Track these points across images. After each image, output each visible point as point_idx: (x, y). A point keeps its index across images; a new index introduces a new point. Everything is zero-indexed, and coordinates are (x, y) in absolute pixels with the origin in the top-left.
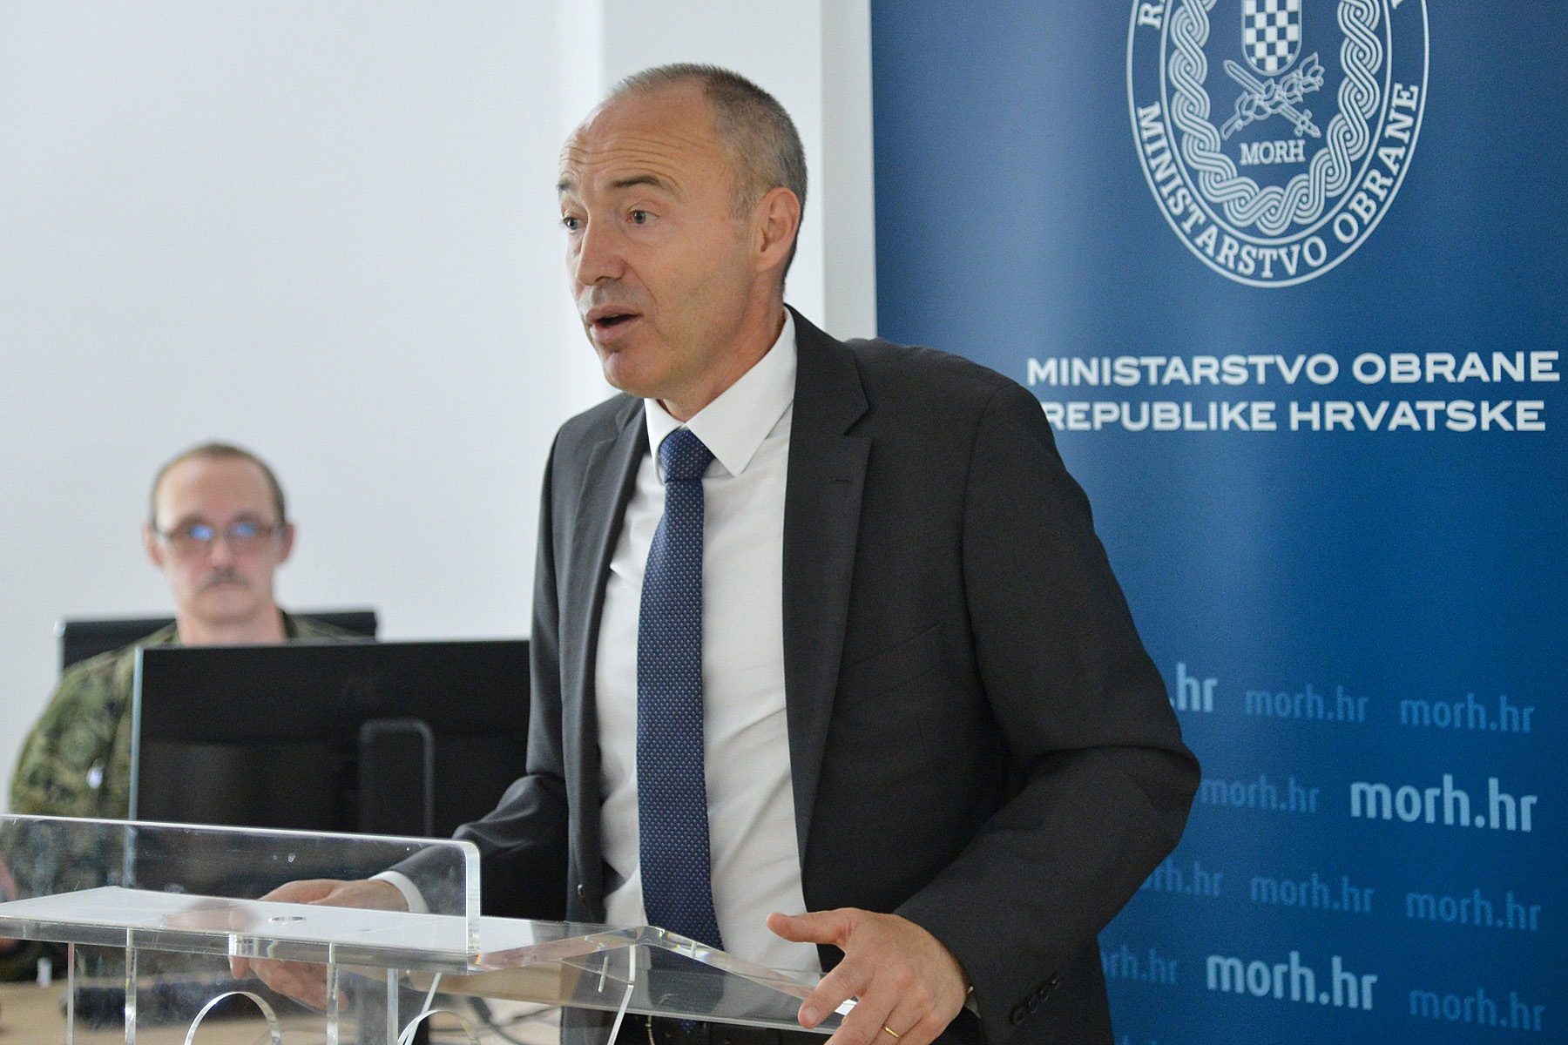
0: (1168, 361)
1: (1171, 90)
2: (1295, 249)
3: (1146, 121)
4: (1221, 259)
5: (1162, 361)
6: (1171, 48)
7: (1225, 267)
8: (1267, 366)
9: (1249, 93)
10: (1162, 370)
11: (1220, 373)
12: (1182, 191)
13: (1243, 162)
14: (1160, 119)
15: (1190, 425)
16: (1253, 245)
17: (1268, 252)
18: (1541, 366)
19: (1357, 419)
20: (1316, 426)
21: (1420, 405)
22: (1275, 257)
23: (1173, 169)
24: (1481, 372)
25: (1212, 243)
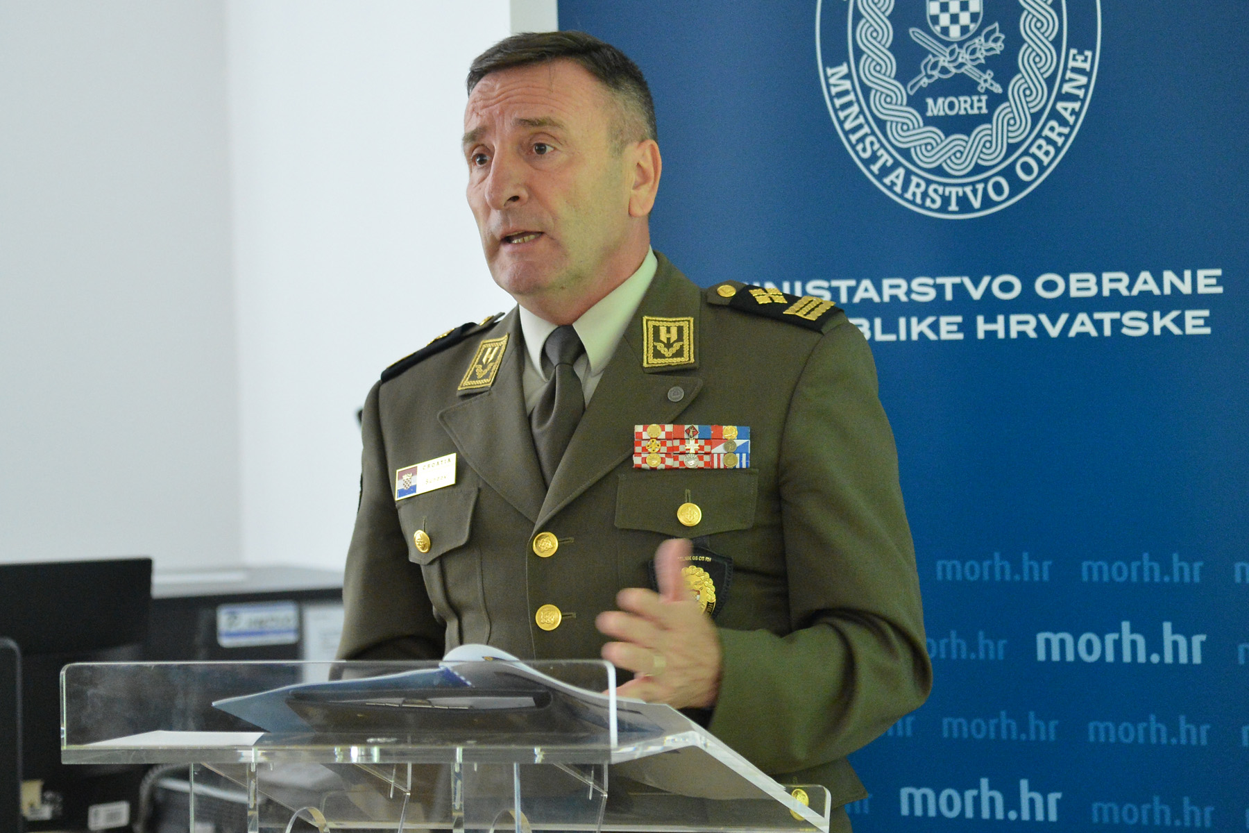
0: (858, 283)
1: (859, 53)
2: (980, 187)
3: (835, 78)
4: (909, 195)
5: (852, 283)
6: (858, 16)
7: (913, 202)
8: (955, 286)
9: (934, 56)
10: (852, 291)
11: (909, 292)
12: (870, 138)
13: (929, 114)
14: (848, 76)
15: (879, 337)
16: (940, 184)
17: (954, 190)
18: (1207, 281)
19: (1040, 328)
20: (1001, 335)
21: (1097, 316)
22: (961, 194)
23: (861, 120)
24: (1152, 287)
25: (899, 182)
